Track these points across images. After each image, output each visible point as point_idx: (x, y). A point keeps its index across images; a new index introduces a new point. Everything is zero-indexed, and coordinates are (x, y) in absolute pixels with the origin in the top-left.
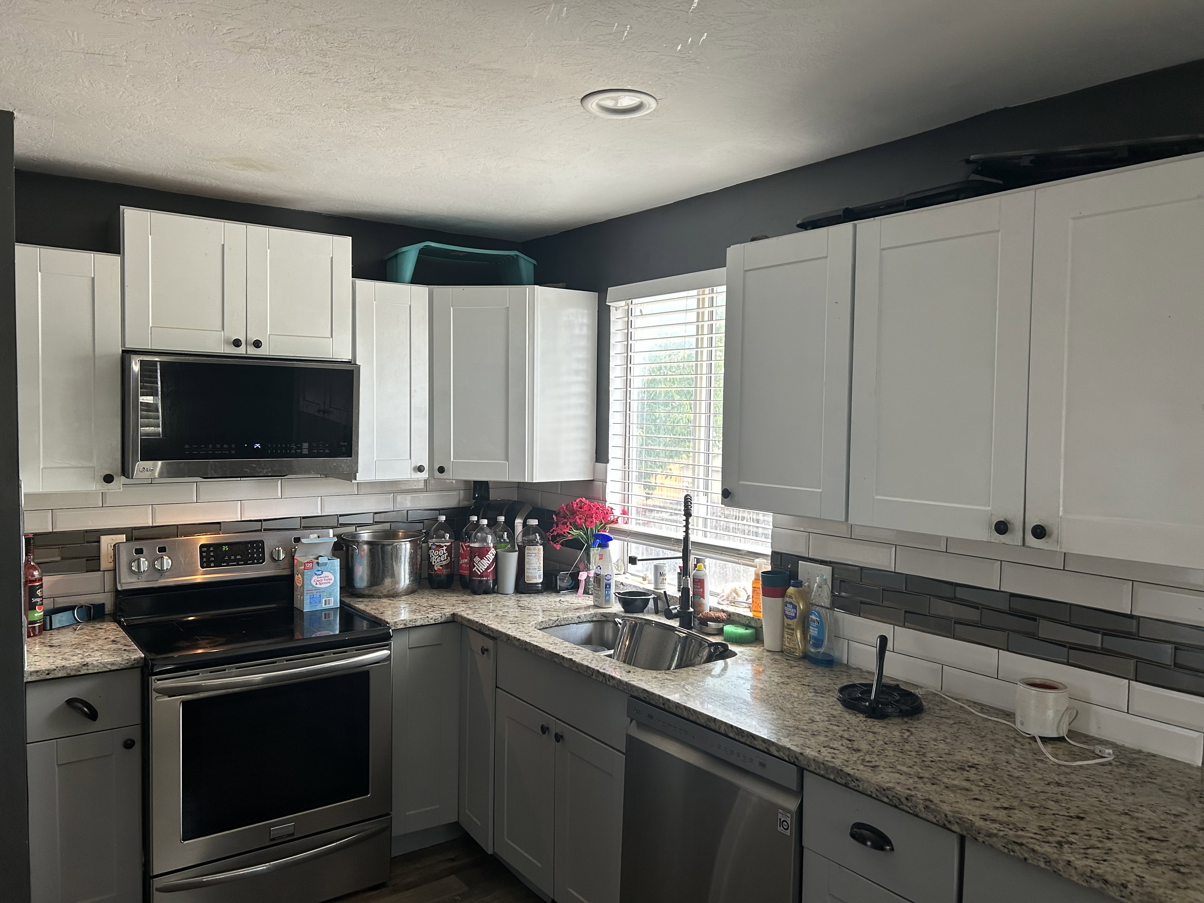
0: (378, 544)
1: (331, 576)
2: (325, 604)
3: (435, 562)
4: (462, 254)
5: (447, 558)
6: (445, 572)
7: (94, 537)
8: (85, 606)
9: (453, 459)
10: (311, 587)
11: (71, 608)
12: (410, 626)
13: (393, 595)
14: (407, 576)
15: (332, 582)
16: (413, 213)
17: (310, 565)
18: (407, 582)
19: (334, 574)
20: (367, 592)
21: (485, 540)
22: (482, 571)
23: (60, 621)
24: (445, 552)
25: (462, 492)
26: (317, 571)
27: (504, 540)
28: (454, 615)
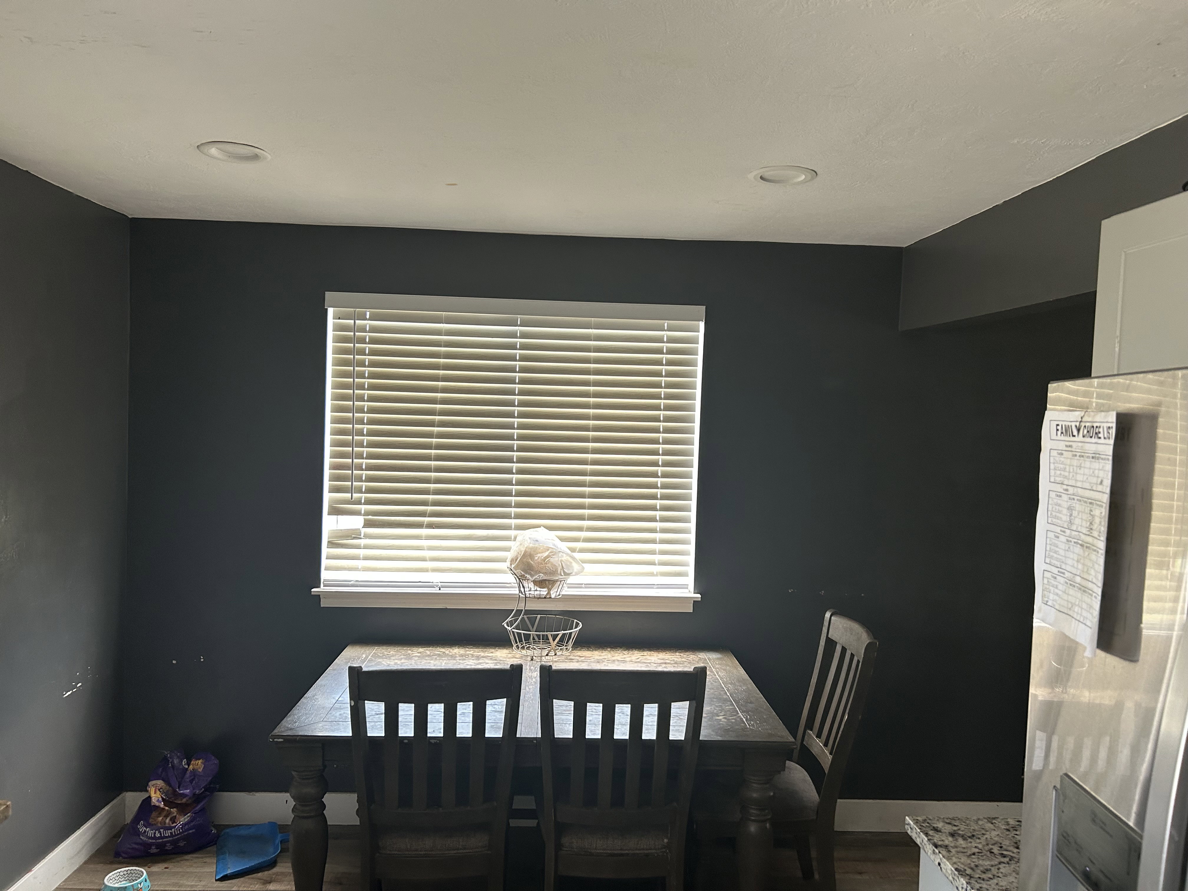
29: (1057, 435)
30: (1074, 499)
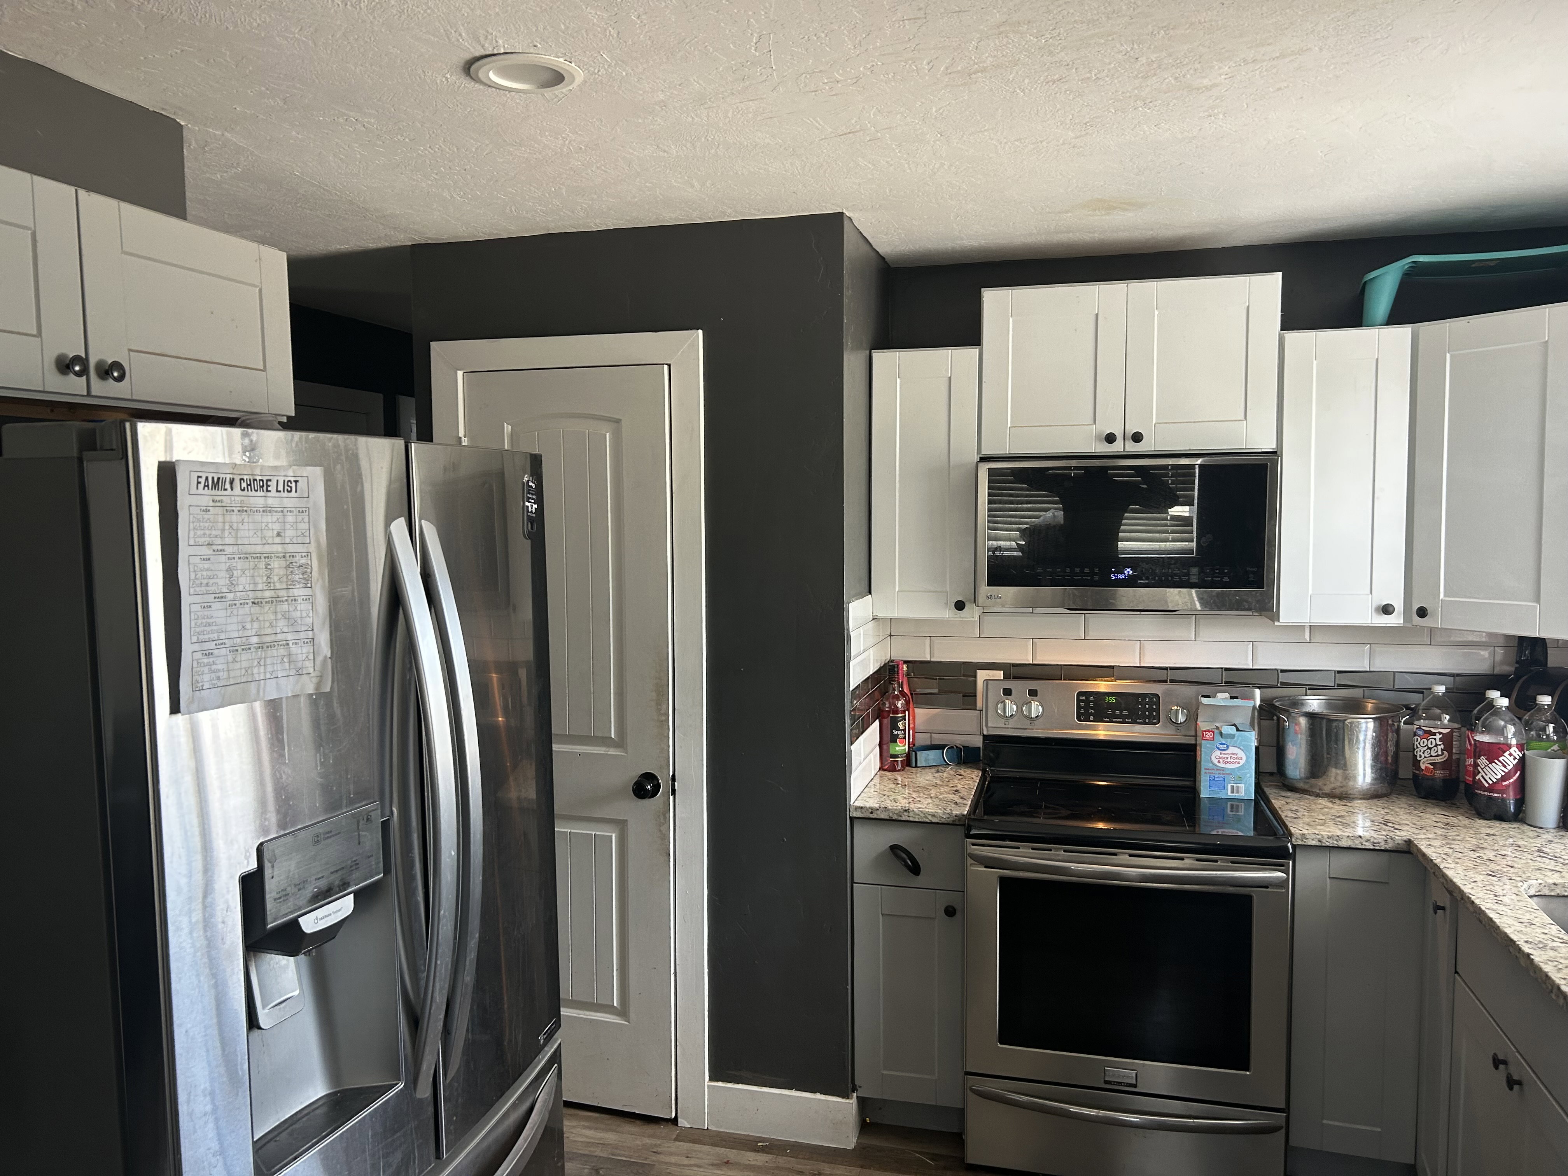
0: (1324, 718)
1: (1241, 754)
2: (1233, 792)
3: (1421, 756)
4: (1492, 264)
5: (1443, 754)
6: (1439, 774)
7: (970, 669)
8: (957, 747)
9: (1445, 596)
10: (1211, 765)
11: (941, 747)
12: (1328, 844)
13: (1342, 796)
14: (1369, 770)
15: (1242, 762)
16: (1391, 217)
17: (1209, 735)
18: (1369, 779)
19: (1245, 750)
20: (1301, 785)
21: (1501, 732)
22: (1491, 782)
23: (926, 760)
24: (1439, 743)
25: (1500, 651)
26: (1221, 744)
27: (1548, 736)
28: (1409, 842)
29: (197, 488)
30: (234, 558)
